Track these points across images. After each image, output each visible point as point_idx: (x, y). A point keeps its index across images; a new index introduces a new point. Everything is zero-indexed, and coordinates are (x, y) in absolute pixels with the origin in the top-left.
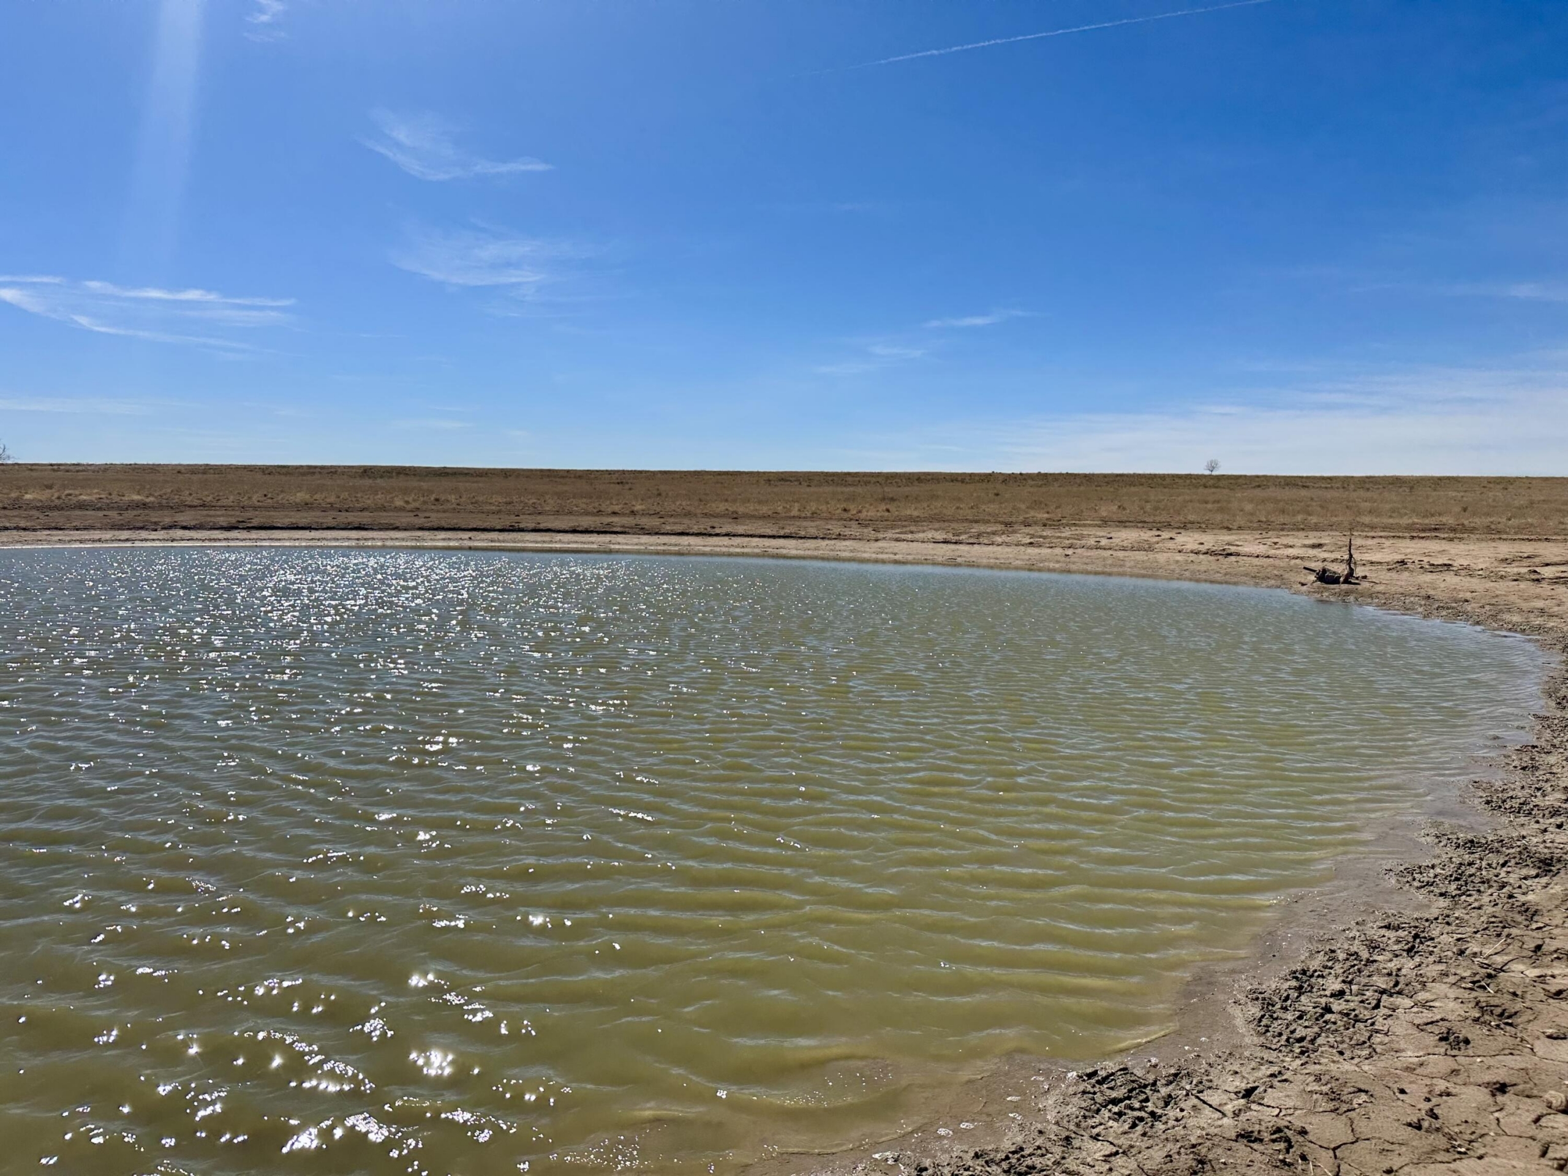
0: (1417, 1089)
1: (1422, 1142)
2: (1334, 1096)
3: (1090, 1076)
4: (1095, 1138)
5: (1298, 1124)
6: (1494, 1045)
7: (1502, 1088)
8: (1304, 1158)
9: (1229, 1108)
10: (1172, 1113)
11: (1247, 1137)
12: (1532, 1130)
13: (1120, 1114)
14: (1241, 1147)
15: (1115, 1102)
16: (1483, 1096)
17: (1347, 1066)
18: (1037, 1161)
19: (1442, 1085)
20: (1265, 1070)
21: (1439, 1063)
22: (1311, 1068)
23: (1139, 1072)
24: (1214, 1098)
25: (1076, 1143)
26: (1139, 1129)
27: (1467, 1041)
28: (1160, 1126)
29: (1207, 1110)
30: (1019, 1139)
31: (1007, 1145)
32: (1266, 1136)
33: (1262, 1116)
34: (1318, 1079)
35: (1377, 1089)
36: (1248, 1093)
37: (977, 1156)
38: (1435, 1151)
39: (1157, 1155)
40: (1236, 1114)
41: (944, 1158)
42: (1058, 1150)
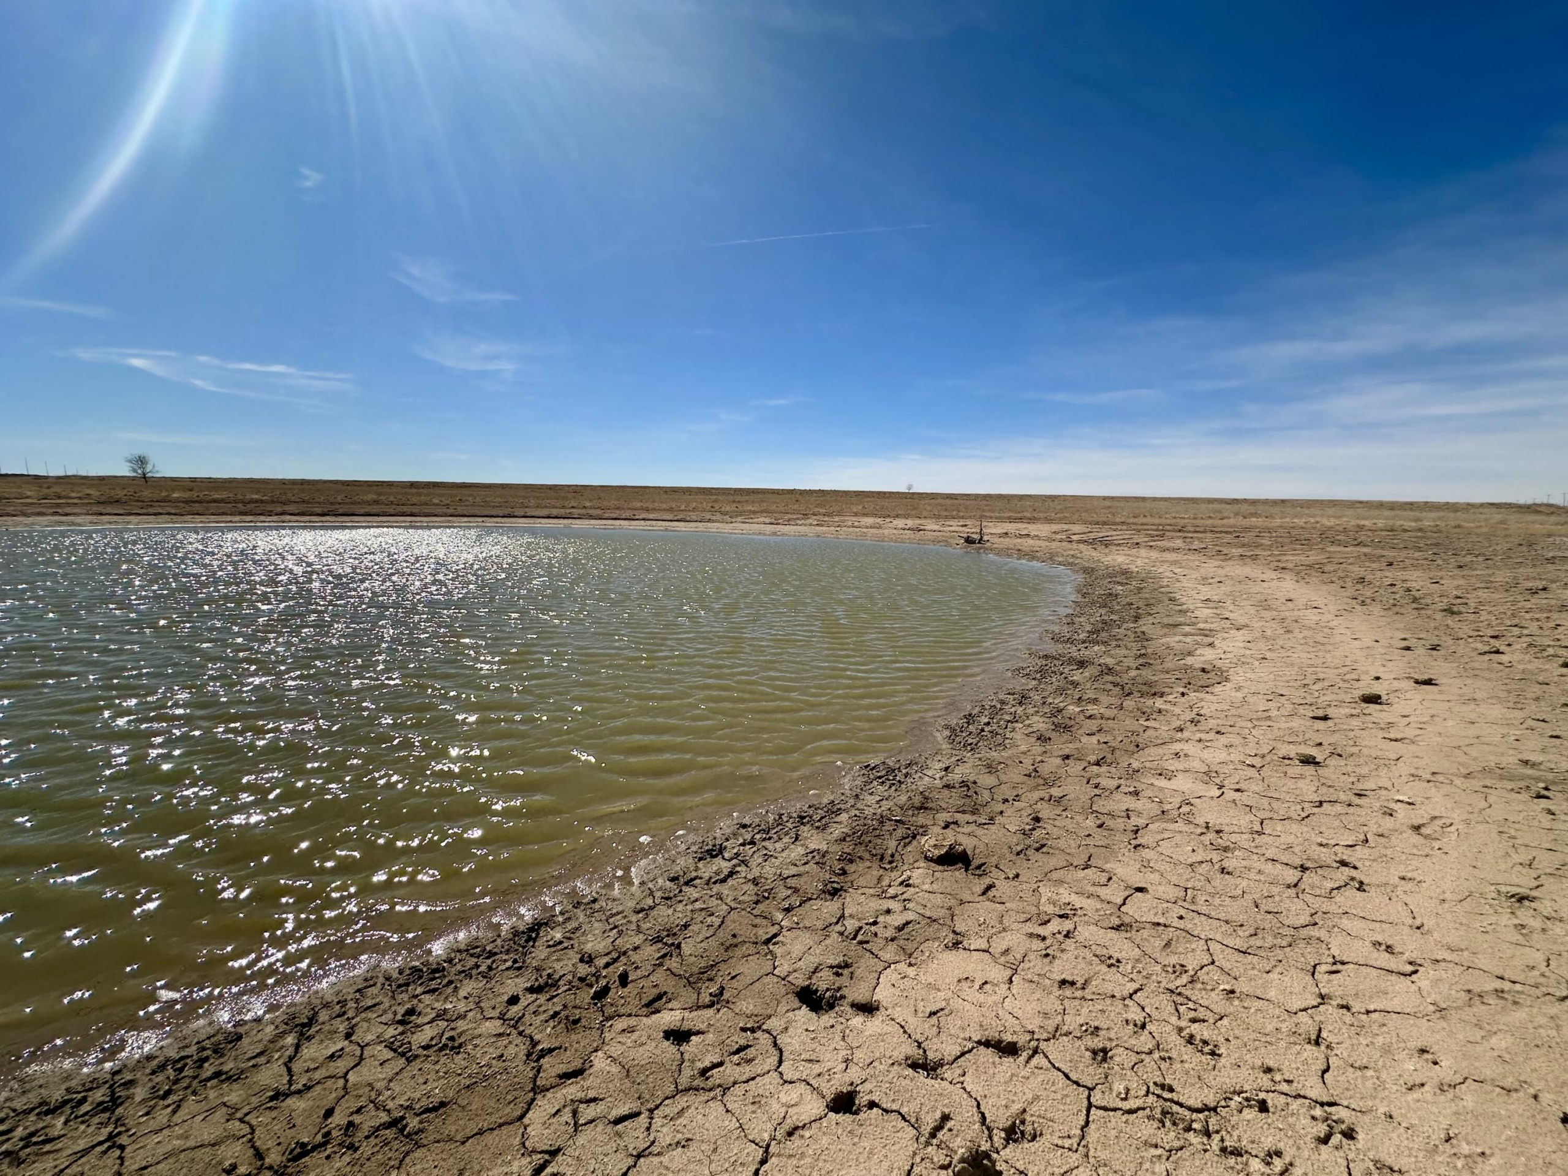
0: (1027, 762)
1: (1031, 782)
2: (989, 766)
3: (866, 767)
4: (871, 794)
5: (972, 779)
6: (1063, 740)
7: (1067, 757)
8: (976, 793)
9: (938, 776)
10: (909, 780)
11: (947, 786)
12: (1083, 773)
13: (883, 783)
14: (946, 791)
15: (880, 777)
16: (1059, 761)
17: (994, 754)
18: (843, 806)
19: (1039, 758)
20: (954, 759)
21: (1038, 749)
22: (977, 756)
23: (891, 764)
24: (930, 773)
25: (861, 797)
26: (893, 788)
27: (1050, 739)
28: (903, 786)
29: (927, 778)
30: (832, 798)
31: (825, 801)
32: (957, 785)
33: (956, 777)
34: (980, 759)
35: (1009, 762)
36: (946, 769)
37: (810, 807)
38: (1039, 785)
39: (904, 798)
40: (941, 778)
41: (793, 810)
42: (852, 801)
